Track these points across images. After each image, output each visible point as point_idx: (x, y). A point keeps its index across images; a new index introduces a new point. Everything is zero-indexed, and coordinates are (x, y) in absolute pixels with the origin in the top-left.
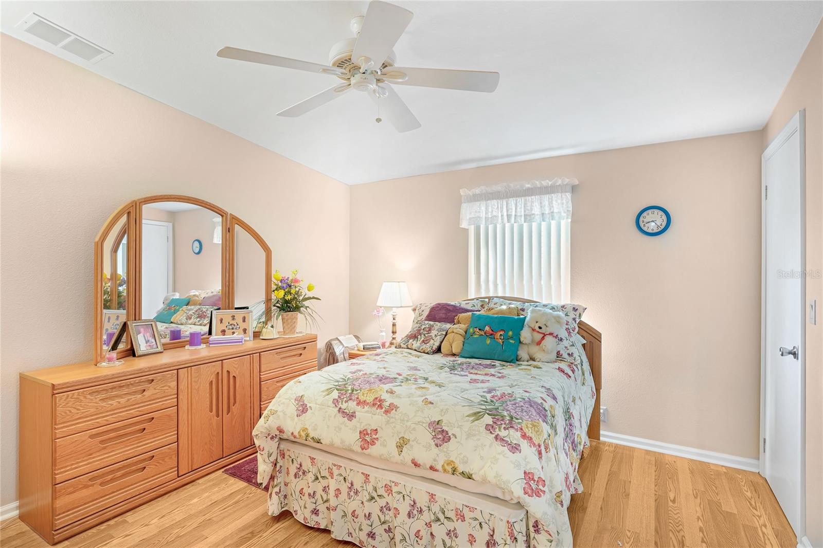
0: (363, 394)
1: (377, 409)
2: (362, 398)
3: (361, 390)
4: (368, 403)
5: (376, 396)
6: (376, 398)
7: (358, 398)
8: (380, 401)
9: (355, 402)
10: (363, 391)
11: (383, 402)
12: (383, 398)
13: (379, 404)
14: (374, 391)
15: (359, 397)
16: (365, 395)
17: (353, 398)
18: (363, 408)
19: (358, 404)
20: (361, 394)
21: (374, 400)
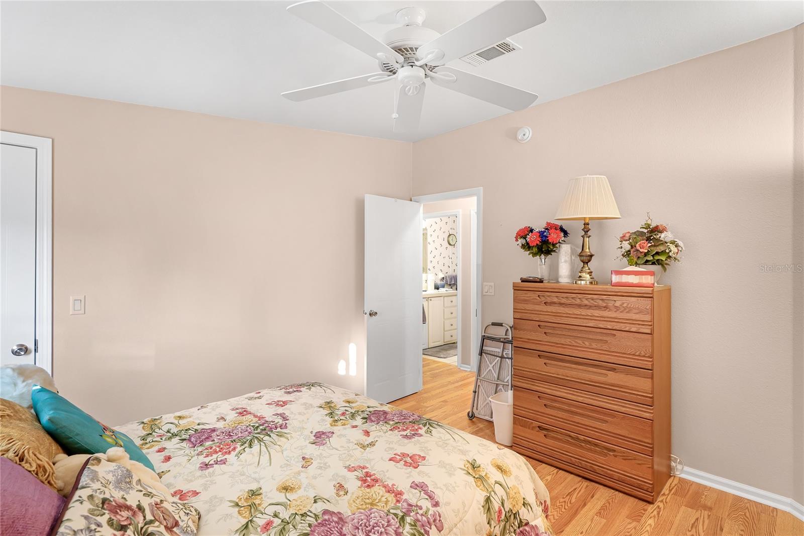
0: (387, 502)
1: (374, 474)
2: (391, 498)
3: (389, 511)
4: (385, 487)
5: (368, 490)
6: (369, 486)
7: (398, 501)
8: (365, 481)
9: (404, 497)
10: (386, 510)
11: (361, 477)
12: (359, 483)
13: (368, 478)
14: (367, 501)
15: (395, 501)
16: (384, 499)
17: (405, 505)
18: (393, 485)
19: (401, 493)
20: (391, 504)
21: (373, 486)
